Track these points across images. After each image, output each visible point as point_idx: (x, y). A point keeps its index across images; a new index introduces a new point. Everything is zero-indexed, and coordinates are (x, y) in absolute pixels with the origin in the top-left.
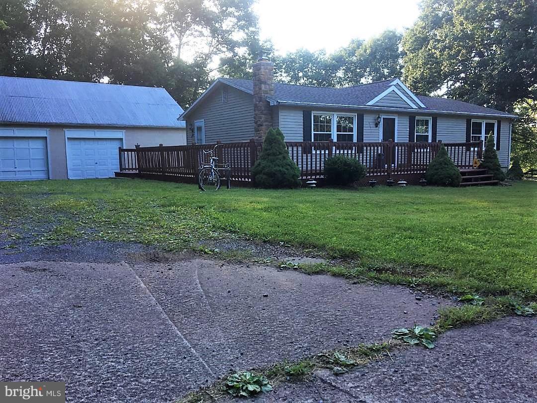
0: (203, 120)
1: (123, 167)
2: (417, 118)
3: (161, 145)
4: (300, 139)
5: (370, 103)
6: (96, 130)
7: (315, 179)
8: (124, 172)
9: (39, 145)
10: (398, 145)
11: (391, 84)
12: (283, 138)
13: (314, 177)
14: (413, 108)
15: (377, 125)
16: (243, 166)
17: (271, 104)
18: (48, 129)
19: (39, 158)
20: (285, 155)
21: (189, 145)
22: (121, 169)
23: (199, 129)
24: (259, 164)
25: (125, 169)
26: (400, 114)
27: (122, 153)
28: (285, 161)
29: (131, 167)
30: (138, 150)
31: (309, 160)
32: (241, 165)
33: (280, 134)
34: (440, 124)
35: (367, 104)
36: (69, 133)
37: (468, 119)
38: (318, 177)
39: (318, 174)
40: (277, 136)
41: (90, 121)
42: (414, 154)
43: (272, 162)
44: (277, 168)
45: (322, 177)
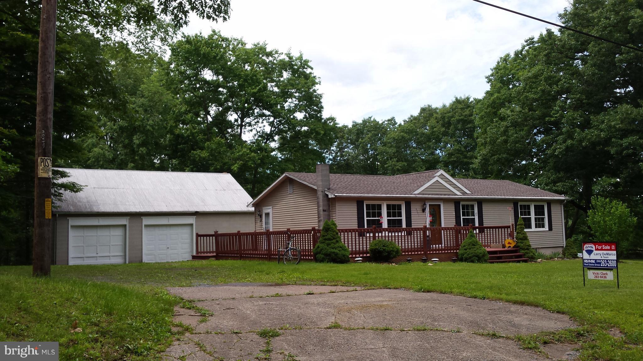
0: (271, 207)
1: (199, 250)
2: (462, 203)
3: (239, 232)
4: (355, 226)
5: (416, 192)
6: (169, 217)
7: (361, 257)
8: (200, 255)
9: (119, 232)
10: (446, 229)
11: (436, 175)
12: (336, 227)
13: (361, 255)
14: (458, 195)
15: (424, 210)
16: (307, 248)
17: (330, 196)
18: (129, 217)
19: (117, 244)
20: (338, 239)
21: (257, 231)
22: (197, 252)
23: (267, 215)
24: (318, 247)
25: (201, 253)
26: (446, 201)
27: (199, 238)
28: (337, 244)
29: (205, 250)
30: (216, 235)
31: (364, 242)
32: (305, 247)
33: (335, 224)
34: (485, 208)
35: (414, 193)
36: (146, 221)
37: (515, 202)
38: (365, 255)
39: (365, 253)
40: (332, 226)
41: (165, 209)
42: (461, 236)
43: (328, 245)
44: (333, 250)
45: (368, 255)
